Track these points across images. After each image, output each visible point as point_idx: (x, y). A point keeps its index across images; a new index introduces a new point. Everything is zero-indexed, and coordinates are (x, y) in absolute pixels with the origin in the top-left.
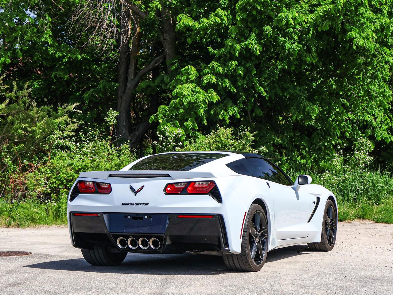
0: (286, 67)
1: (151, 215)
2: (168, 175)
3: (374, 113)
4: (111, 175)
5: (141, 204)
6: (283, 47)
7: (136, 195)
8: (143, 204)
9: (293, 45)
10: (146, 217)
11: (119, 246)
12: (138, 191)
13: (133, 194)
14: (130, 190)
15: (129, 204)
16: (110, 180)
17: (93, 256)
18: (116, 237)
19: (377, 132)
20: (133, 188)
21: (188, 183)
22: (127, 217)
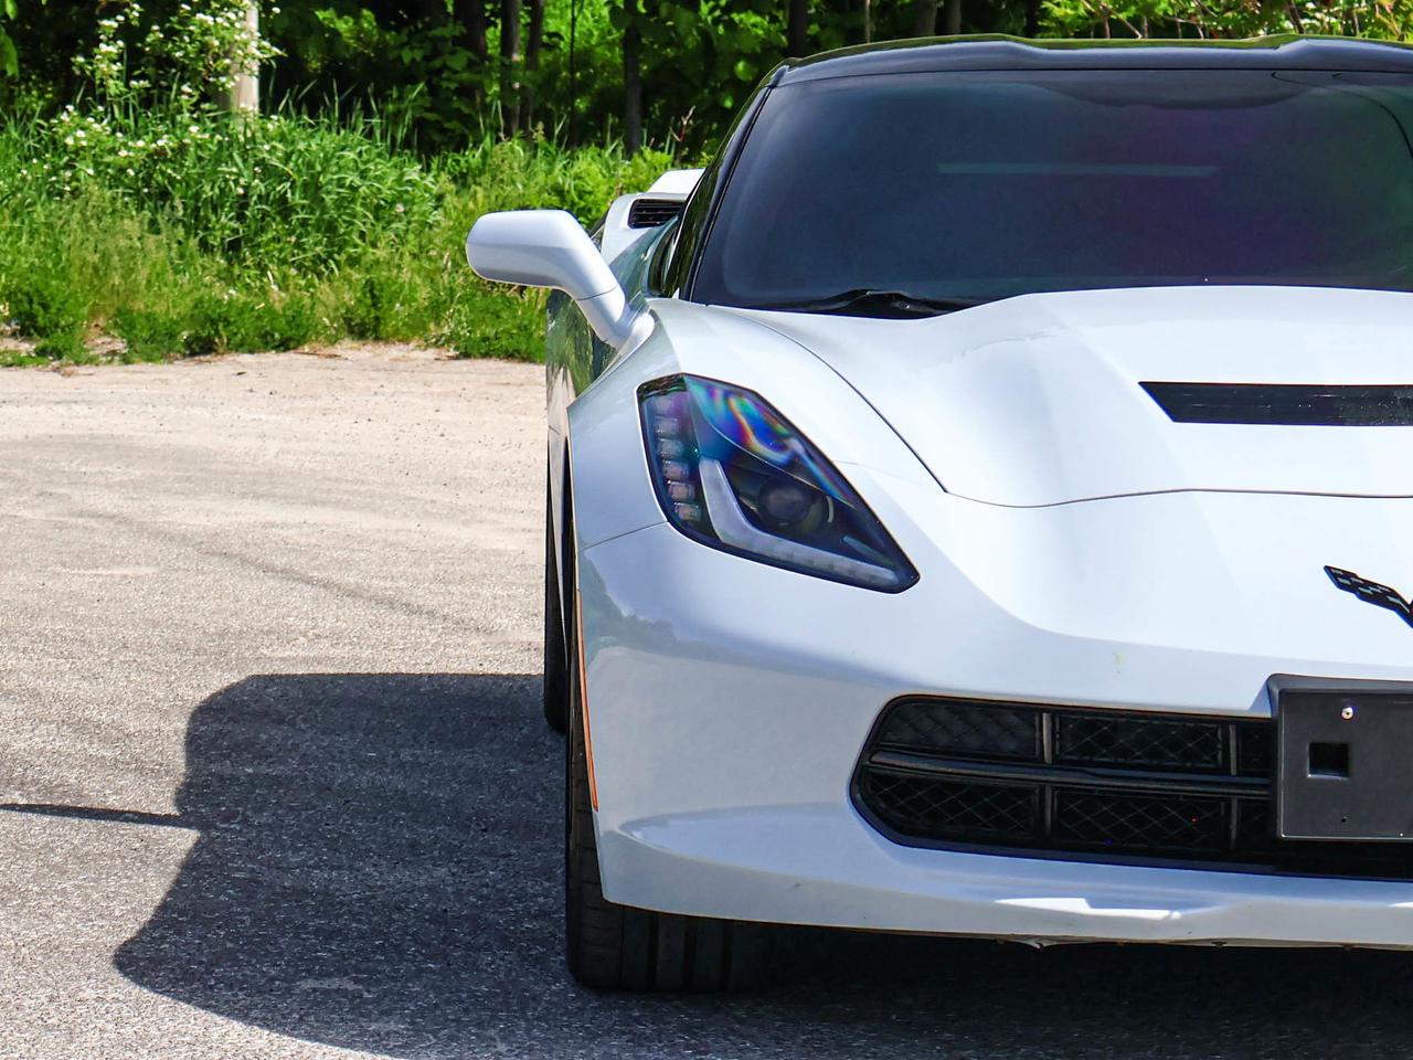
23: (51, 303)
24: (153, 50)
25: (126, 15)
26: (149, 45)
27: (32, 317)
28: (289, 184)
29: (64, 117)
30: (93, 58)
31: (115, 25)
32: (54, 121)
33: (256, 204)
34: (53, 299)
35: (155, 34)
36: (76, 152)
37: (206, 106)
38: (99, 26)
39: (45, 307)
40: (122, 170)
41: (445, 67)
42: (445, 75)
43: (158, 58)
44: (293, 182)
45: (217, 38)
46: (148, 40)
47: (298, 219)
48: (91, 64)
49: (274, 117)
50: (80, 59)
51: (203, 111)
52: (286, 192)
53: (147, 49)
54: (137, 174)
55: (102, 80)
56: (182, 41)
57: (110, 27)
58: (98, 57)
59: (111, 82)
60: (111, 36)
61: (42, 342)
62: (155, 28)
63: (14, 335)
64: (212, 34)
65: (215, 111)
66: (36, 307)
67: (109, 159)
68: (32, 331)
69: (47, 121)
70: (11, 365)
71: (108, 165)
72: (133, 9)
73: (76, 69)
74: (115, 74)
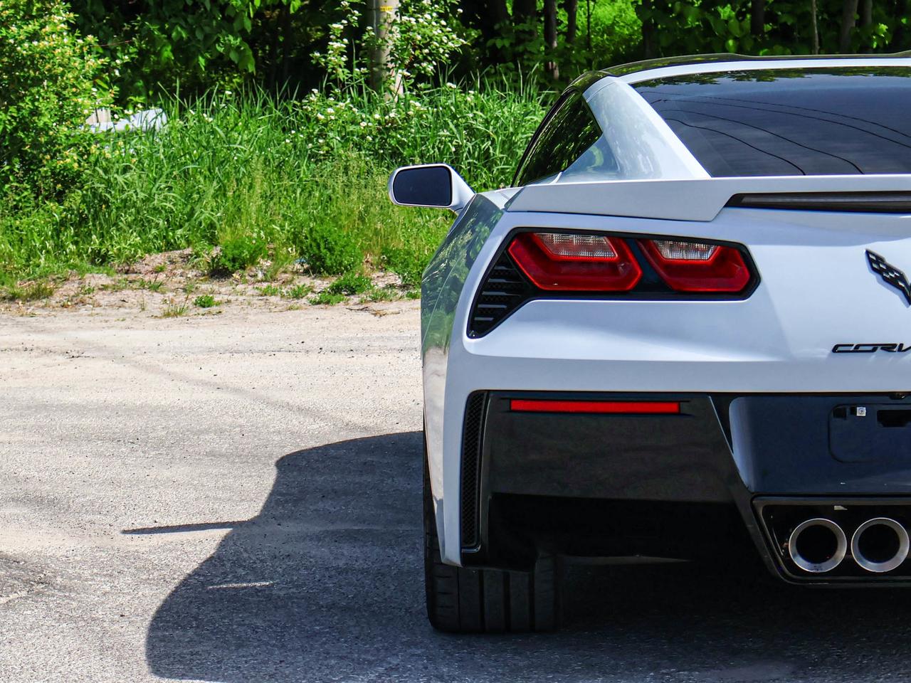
4: (737, 201)
11: (801, 564)
13: (893, 296)
14: (873, 278)
15: (874, 348)
16: (734, 227)
18: (782, 520)
20: (890, 269)
22: (848, 410)
23: (335, 247)
25: (349, 21)
26: (365, 41)
27: (320, 258)
28: (490, 143)
29: (313, 98)
30: (327, 53)
31: (342, 27)
32: (304, 101)
33: (467, 159)
34: (336, 244)
36: (325, 125)
37: (422, 85)
38: (330, 29)
39: (331, 250)
40: (363, 137)
41: (525, 51)
42: (525, 57)
44: (493, 141)
45: (419, 34)
46: (365, 38)
47: (498, 169)
48: (325, 58)
49: (472, 92)
50: (317, 54)
51: (420, 89)
52: (489, 148)
53: (363, 44)
54: (373, 139)
55: (333, 69)
57: (338, 29)
58: (330, 52)
59: (340, 70)
60: (339, 36)
61: (334, 280)
62: (369, 28)
63: (306, 272)
64: (414, 31)
65: (429, 89)
66: (324, 251)
67: (351, 128)
68: (322, 270)
69: (300, 102)
70: (319, 303)
71: (352, 133)
72: (354, 15)
73: (314, 62)
74: (343, 64)
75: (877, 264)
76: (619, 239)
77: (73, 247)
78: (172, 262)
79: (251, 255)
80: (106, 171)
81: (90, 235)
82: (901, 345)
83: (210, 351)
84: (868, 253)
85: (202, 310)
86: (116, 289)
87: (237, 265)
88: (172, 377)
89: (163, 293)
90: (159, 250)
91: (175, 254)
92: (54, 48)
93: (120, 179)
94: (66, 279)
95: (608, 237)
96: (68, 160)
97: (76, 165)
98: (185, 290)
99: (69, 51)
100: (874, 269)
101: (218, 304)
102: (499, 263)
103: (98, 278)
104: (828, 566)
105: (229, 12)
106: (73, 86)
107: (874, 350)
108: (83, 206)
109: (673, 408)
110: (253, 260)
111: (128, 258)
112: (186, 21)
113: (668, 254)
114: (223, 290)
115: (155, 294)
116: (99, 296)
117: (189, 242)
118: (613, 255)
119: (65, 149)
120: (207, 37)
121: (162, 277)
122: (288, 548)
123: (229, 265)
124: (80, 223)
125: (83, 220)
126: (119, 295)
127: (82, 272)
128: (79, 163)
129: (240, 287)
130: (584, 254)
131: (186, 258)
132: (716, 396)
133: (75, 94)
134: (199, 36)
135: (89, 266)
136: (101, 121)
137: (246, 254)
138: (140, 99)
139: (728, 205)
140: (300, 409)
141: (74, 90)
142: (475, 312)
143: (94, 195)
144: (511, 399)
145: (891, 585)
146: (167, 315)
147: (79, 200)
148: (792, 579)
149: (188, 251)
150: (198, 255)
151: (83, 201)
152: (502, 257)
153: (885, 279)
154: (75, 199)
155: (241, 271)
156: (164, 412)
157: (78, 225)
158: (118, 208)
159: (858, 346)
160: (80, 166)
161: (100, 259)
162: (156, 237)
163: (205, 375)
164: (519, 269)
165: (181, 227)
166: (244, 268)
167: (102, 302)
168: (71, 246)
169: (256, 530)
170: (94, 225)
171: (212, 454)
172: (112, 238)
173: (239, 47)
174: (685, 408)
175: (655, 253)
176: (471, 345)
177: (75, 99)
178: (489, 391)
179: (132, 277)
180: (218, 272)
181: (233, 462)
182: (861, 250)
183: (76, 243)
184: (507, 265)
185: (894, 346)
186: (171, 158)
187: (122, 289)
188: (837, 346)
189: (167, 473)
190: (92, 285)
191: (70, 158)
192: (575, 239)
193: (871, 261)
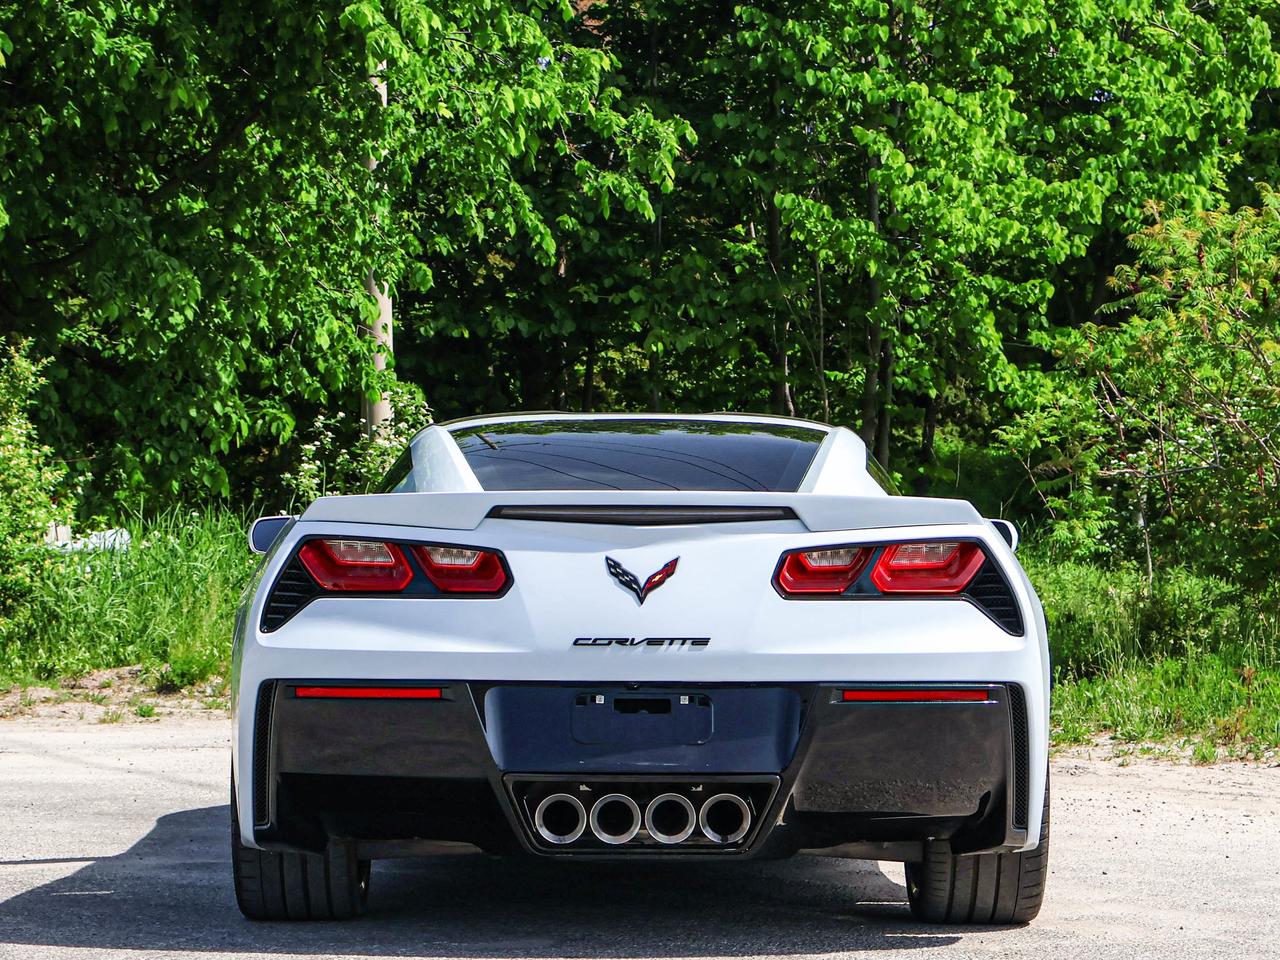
0: (78, 122)
1: (706, 692)
2: (789, 514)
3: (353, 304)
4: (496, 512)
5: (672, 641)
6: (84, 46)
7: (641, 600)
8: (684, 641)
9: (116, 40)
10: (685, 700)
12: (653, 584)
13: (628, 597)
14: (612, 580)
15: (610, 641)
16: (493, 535)
17: (292, 876)
19: (367, 374)
20: (626, 573)
21: (867, 550)
22: (589, 699)
24: (342, 469)
25: (322, 443)
26: (339, 464)
30: (298, 474)
31: (314, 448)
35: (343, 457)
38: (302, 450)
43: (347, 474)
46: (339, 461)
48: (296, 479)
50: (288, 475)
53: (338, 468)
55: (305, 491)
56: (366, 460)
57: (310, 450)
58: (301, 473)
59: (312, 493)
60: (311, 457)
62: (344, 451)
72: (327, 436)
73: (284, 483)
74: (315, 487)
75: (614, 568)
76: (395, 545)
77: (19, 662)
78: (120, 678)
79: (201, 671)
80: (56, 585)
81: (38, 649)
82: (633, 640)
83: (135, 747)
84: (607, 559)
85: (141, 719)
86: (58, 701)
87: (185, 680)
88: (87, 765)
89: (106, 705)
90: (108, 666)
91: (124, 670)
92: (10, 460)
93: (71, 593)
94: (8, 692)
95: (386, 544)
96: (20, 575)
97: (28, 580)
98: (129, 703)
99: (24, 462)
100: (612, 573)
101: (158, 714)
102: (290, 567)
103: (43, 691)
104: (570, 839)
105: (206, 434)
106: (29, 498)
107: (610, 643)
108: (31, 621)
109: (435, 693)
110: (202, 676)
111: (75, 673)
112: (161, 444)
113: (440, 559)
114: (167, 704)
115: (98, 706)
116: (42, 709)
117: (139, 658)
118: (391, 560)
119: (17, 563)
120: (181, 460)
121: (106, 692)
122: (142, 874)
123: (177, 681)
124: (28, 638)
125: (32, 633)
126: (61, 707)
127: (25, 685)
128: (32, 577)
129: (185, 701)
130: (367, 559)
131: (134, 674)
132: (473, 683)
133: (30, 507)
134: (173, 457)
135: (33, 679)
136: (59, 535)
137: (195, 669)
138: (102, 519)
139: (488, 516)
140: (200, 785)
141: (29, 502)
142: (267, 610)
143: (44, 609)
144: (296, 687)
145: (628, 857)
146: (103, 721)
147: (28, 613)
148: (540, 851)
149: (138, 667)
150: (147, 671)
151: (33, 616)
152: (293, 562)
153: (621, 582)
154: (23, 614)
155: (189, 687)
156: (66, 787)
157: (25, 640)
158: (68, 623)
159: (596, 640)
160: (32, 581)
161: (47, 674)
162: (105, 653)
163: (124, 763)
164: (309, 574)
165: (132, 643)
166: (193, 684)
167: (41, 713)
168: (17, 660)
169: (118, 863)
170: (42, 639)
171: (100, 814)
172: (59, 652)
173: (213, 471)
174: (447, 693)
175: (426, 558)
176: (264, 639)
177: (28, 512)
178: (277, 680)
179: (76, 691)
180: (167, 688)
181: (117, 819)
182: (601, 556)
183: (22, 658)
184: (298, 568)
185: (627, 640)
186: (127, 577)
187: (64, 701)
188: (577, 640)
189: (49, 826)
190: (34, 698)
191: (23, 573)
192: (359, 545)
193: (609, 566)
